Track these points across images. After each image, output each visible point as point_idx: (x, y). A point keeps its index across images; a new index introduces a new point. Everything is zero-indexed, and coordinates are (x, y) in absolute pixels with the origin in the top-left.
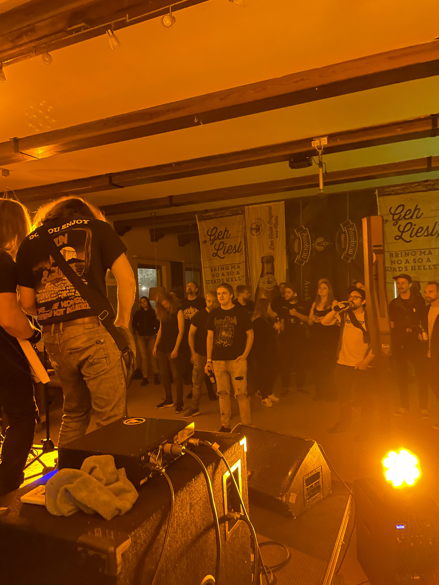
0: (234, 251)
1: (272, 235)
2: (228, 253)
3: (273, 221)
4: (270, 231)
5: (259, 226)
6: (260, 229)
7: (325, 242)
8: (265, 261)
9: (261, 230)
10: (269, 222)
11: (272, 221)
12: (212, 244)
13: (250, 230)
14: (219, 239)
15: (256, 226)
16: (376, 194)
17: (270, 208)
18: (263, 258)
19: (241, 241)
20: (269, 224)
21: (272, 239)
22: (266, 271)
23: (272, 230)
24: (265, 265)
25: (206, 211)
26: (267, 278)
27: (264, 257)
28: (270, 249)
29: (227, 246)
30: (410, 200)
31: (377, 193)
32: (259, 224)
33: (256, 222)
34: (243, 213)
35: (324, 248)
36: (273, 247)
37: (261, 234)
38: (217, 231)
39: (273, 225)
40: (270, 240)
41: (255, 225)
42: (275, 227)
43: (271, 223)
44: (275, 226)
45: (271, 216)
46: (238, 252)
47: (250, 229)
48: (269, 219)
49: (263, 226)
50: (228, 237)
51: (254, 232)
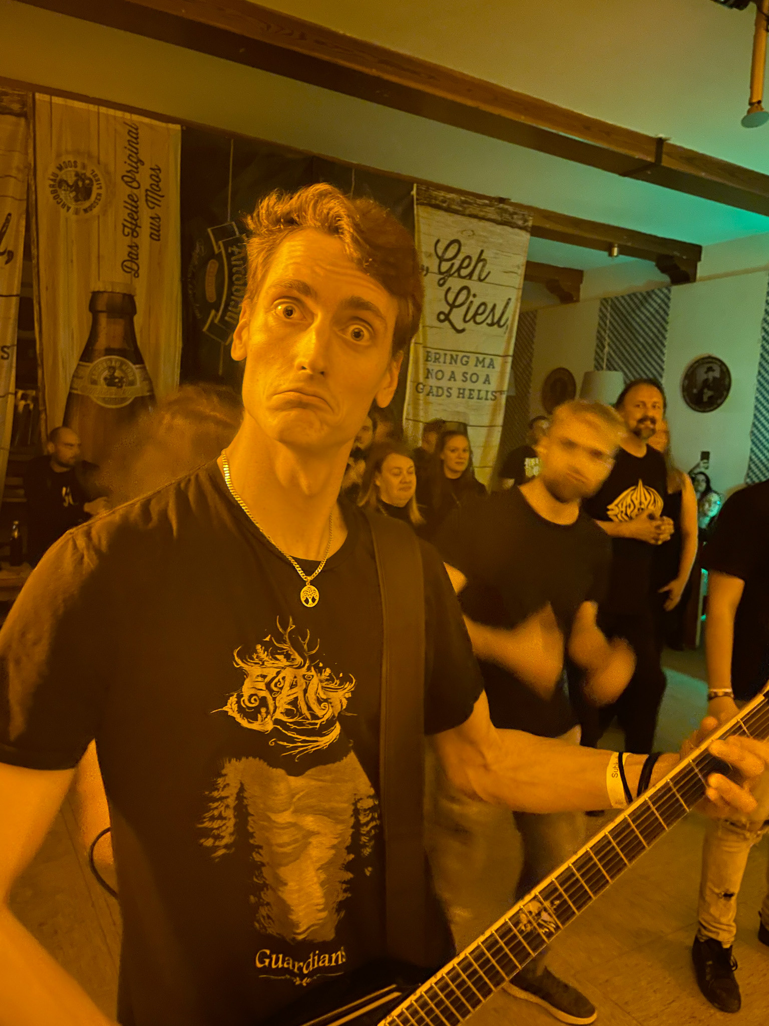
1: (136, 225)
3: (144, 177)
4: (129, 211)
5: (87, 182)
6: (90, 190)
8: (104, 309)
9: (96, 198)
10: (125, 178)
11: (137, 179)
13: (50, 186)
15: (74, 178)
16: (413, 196)
17: (134, 133)
18: (95, 295)
20: (126, 183)
21: (135, 240)
22: (102, 342)
23: (136, 208)
24: (103, 319)
26: (105, 366)
27: (99, 292)
28: (124, 270)
30: (472, 233)
31: (414, 192)
32: (89, 174)
33: (75, 162)
34: (27, 115)
36: (135, 267)
37: (96, 211)
39: (141, 194)
40: (128, 240)
41: (73, 174)
42: (147, 200)
43: (135, 184)
44: (149, 198)
45: (135, 160)
47: (52, 183)
48: (130, 168)
49: (103, 185)
51: (67, 196)
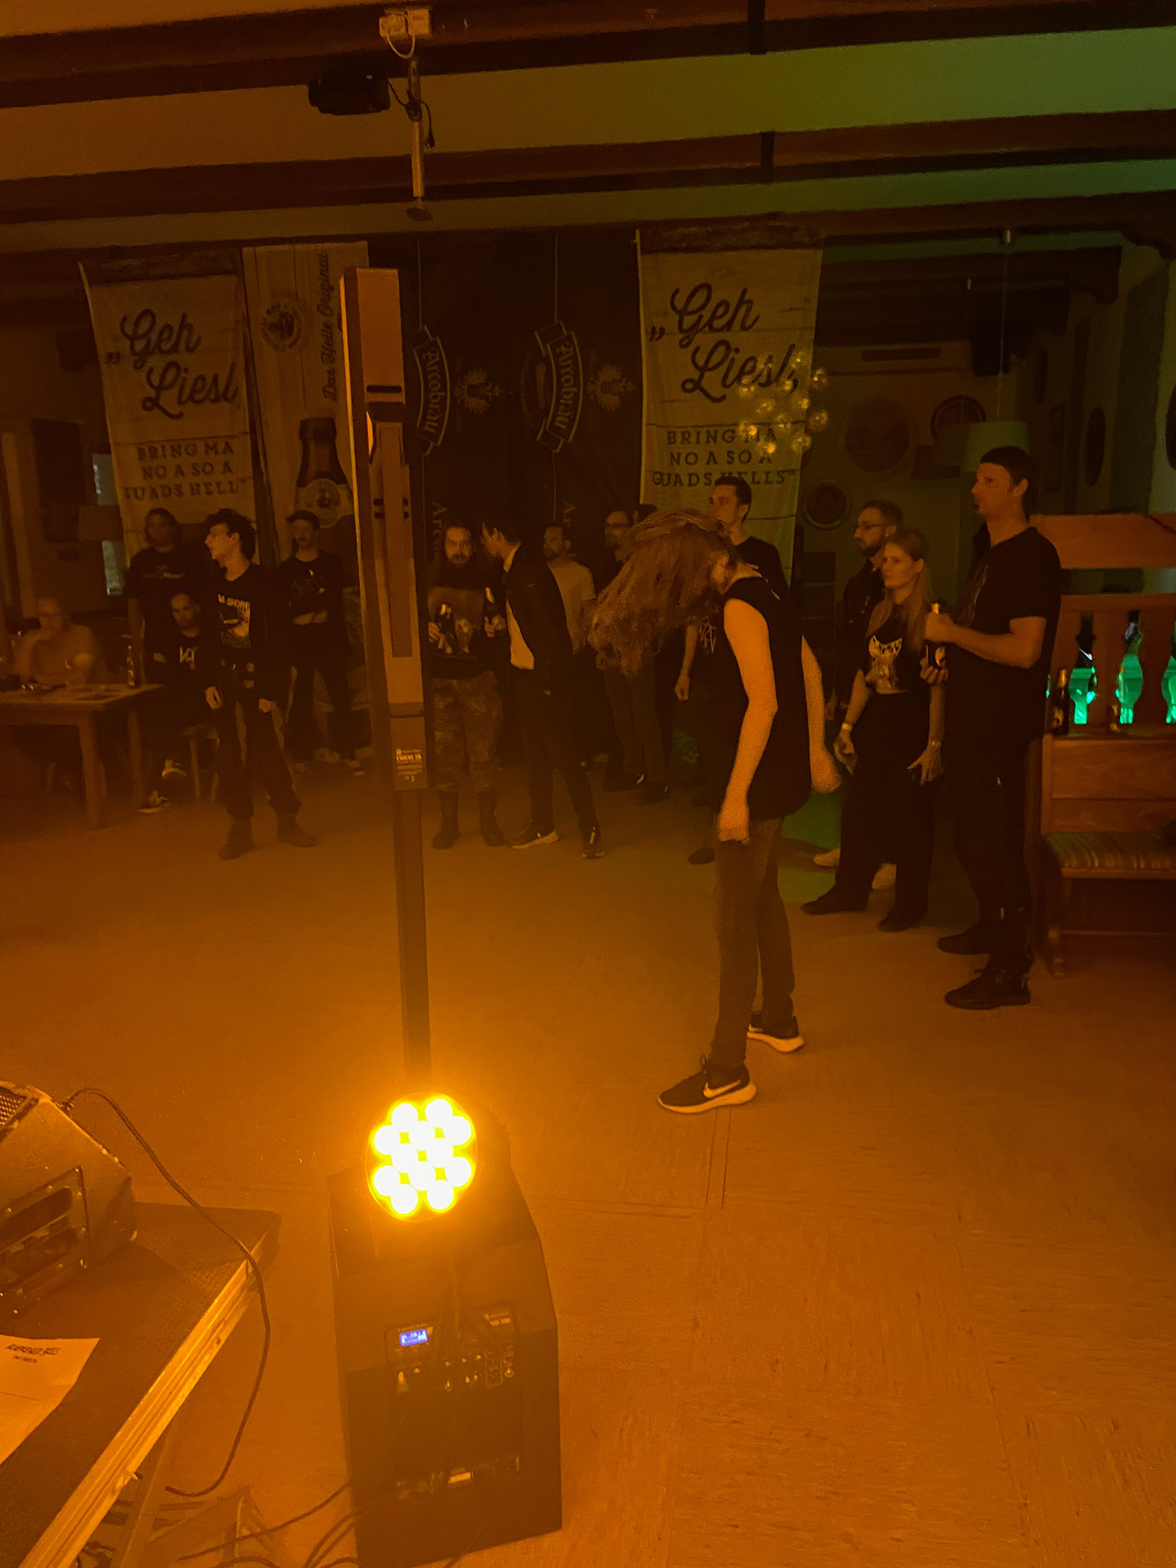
0: (212, 396)
1: (332, 351)
2: (194, 402)
4: (325, 338)
5: (289, 319)
6: (292, 325)
7: (489, 388)
8: (312, 435)
9: (298, 333)
10: (320, 308)
11: (330, 306)
12: (141, 367)
13: (262, 331)
14: (162, 352)
15: (279, 319)
16: (636, 246)
17: (324, 260)
18: (304, 425)
19: (233, 365)
20: (321, 312)
21: (332, 365)
22: (313, 467)
23: (331, 333)
24: (312, 445)
25: (116, 252)
26: (317, 489)
27: (307, 421)
28: (325, 396)
29: (191, 378)
30: (727, 271)
31: (638, 240)
32: (290, 312)
33: (279, 303)
34: (237, 270)
35: (488, 406)
36: (334, 392)
37: (299, 344)
38: (153, 323)
39: (334, 319)
40: (326, 367)
41: (279, 315)
43: (328, 311)
45: (326, 289)
46: (227, 400)
47: (263, 328)
48: (323, 297)
49: (302, 319)
50: (191, 346)
51: (275, 337)
